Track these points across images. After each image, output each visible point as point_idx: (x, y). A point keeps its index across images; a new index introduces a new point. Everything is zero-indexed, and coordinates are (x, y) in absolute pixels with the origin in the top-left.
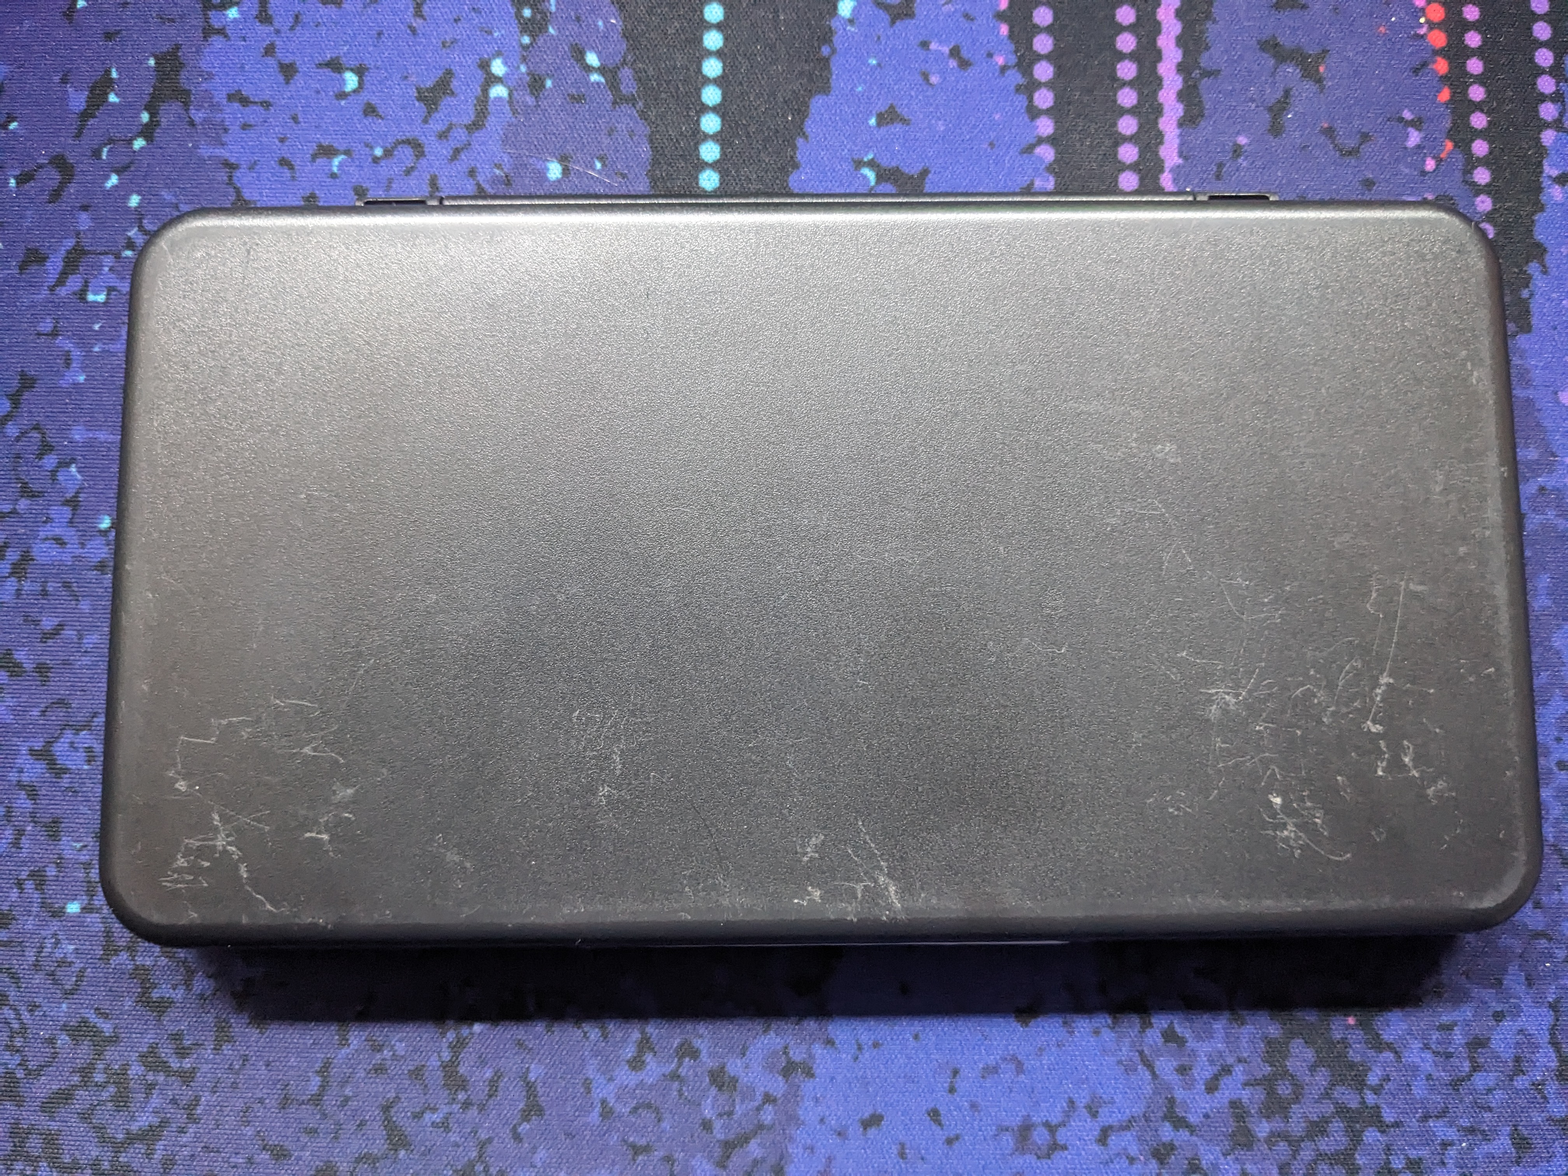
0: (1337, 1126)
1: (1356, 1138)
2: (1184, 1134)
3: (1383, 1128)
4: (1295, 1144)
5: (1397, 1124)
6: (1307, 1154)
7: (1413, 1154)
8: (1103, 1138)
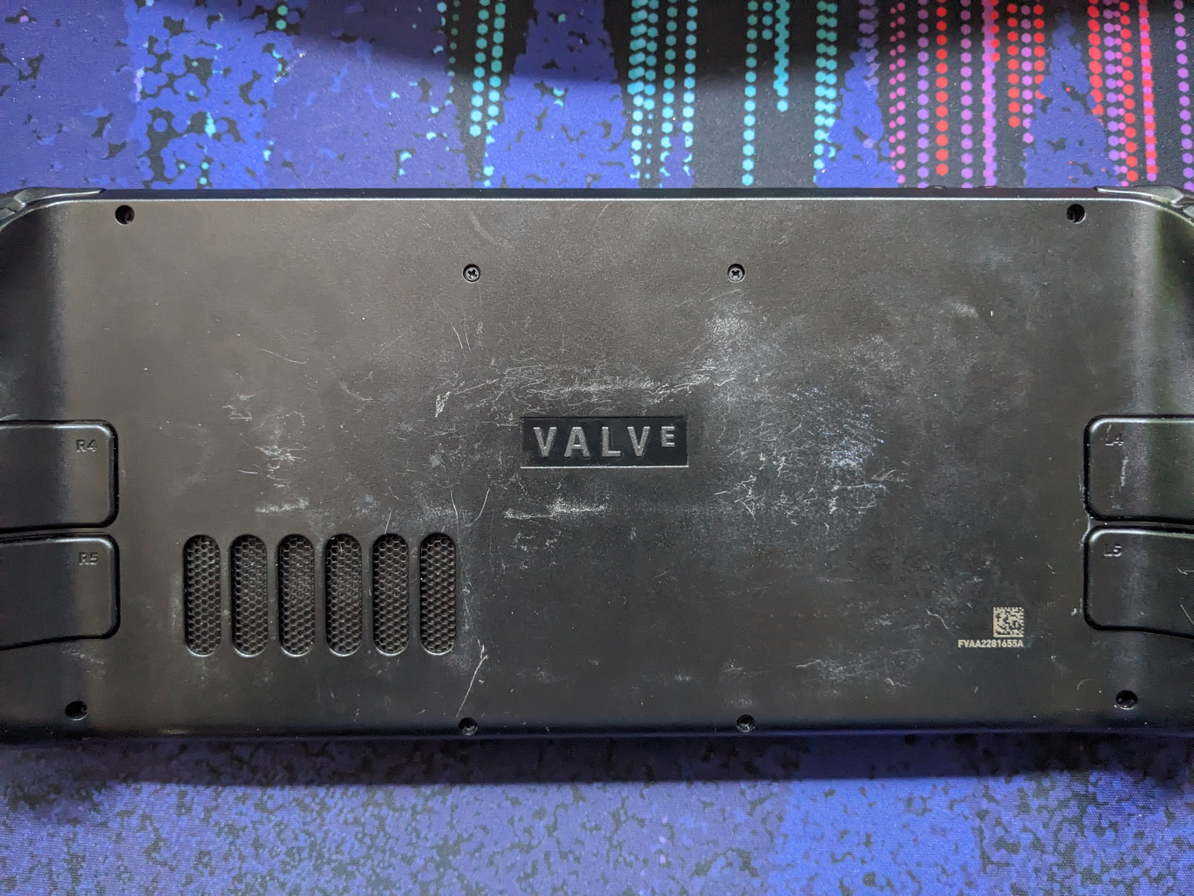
0: (1073, 803)
1: (1083, 811)
2: (993, 805)
3: (1098, 805)
4: (1052, 812)
5: (1106, 804)
6: (1058, 818)
7: (1113, 819)
8: (951, 807)
